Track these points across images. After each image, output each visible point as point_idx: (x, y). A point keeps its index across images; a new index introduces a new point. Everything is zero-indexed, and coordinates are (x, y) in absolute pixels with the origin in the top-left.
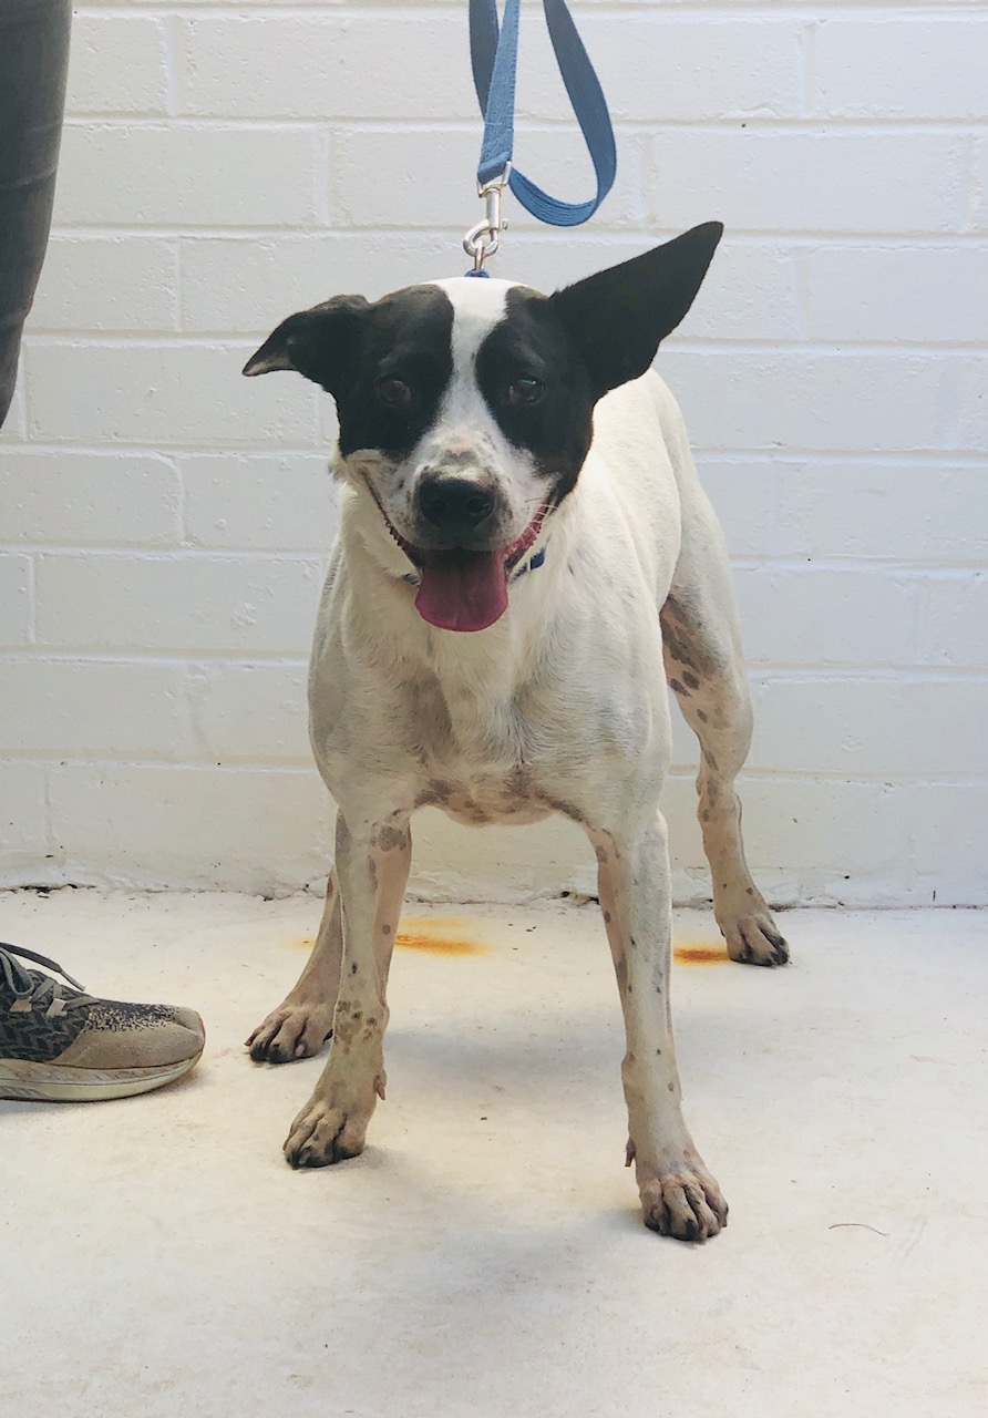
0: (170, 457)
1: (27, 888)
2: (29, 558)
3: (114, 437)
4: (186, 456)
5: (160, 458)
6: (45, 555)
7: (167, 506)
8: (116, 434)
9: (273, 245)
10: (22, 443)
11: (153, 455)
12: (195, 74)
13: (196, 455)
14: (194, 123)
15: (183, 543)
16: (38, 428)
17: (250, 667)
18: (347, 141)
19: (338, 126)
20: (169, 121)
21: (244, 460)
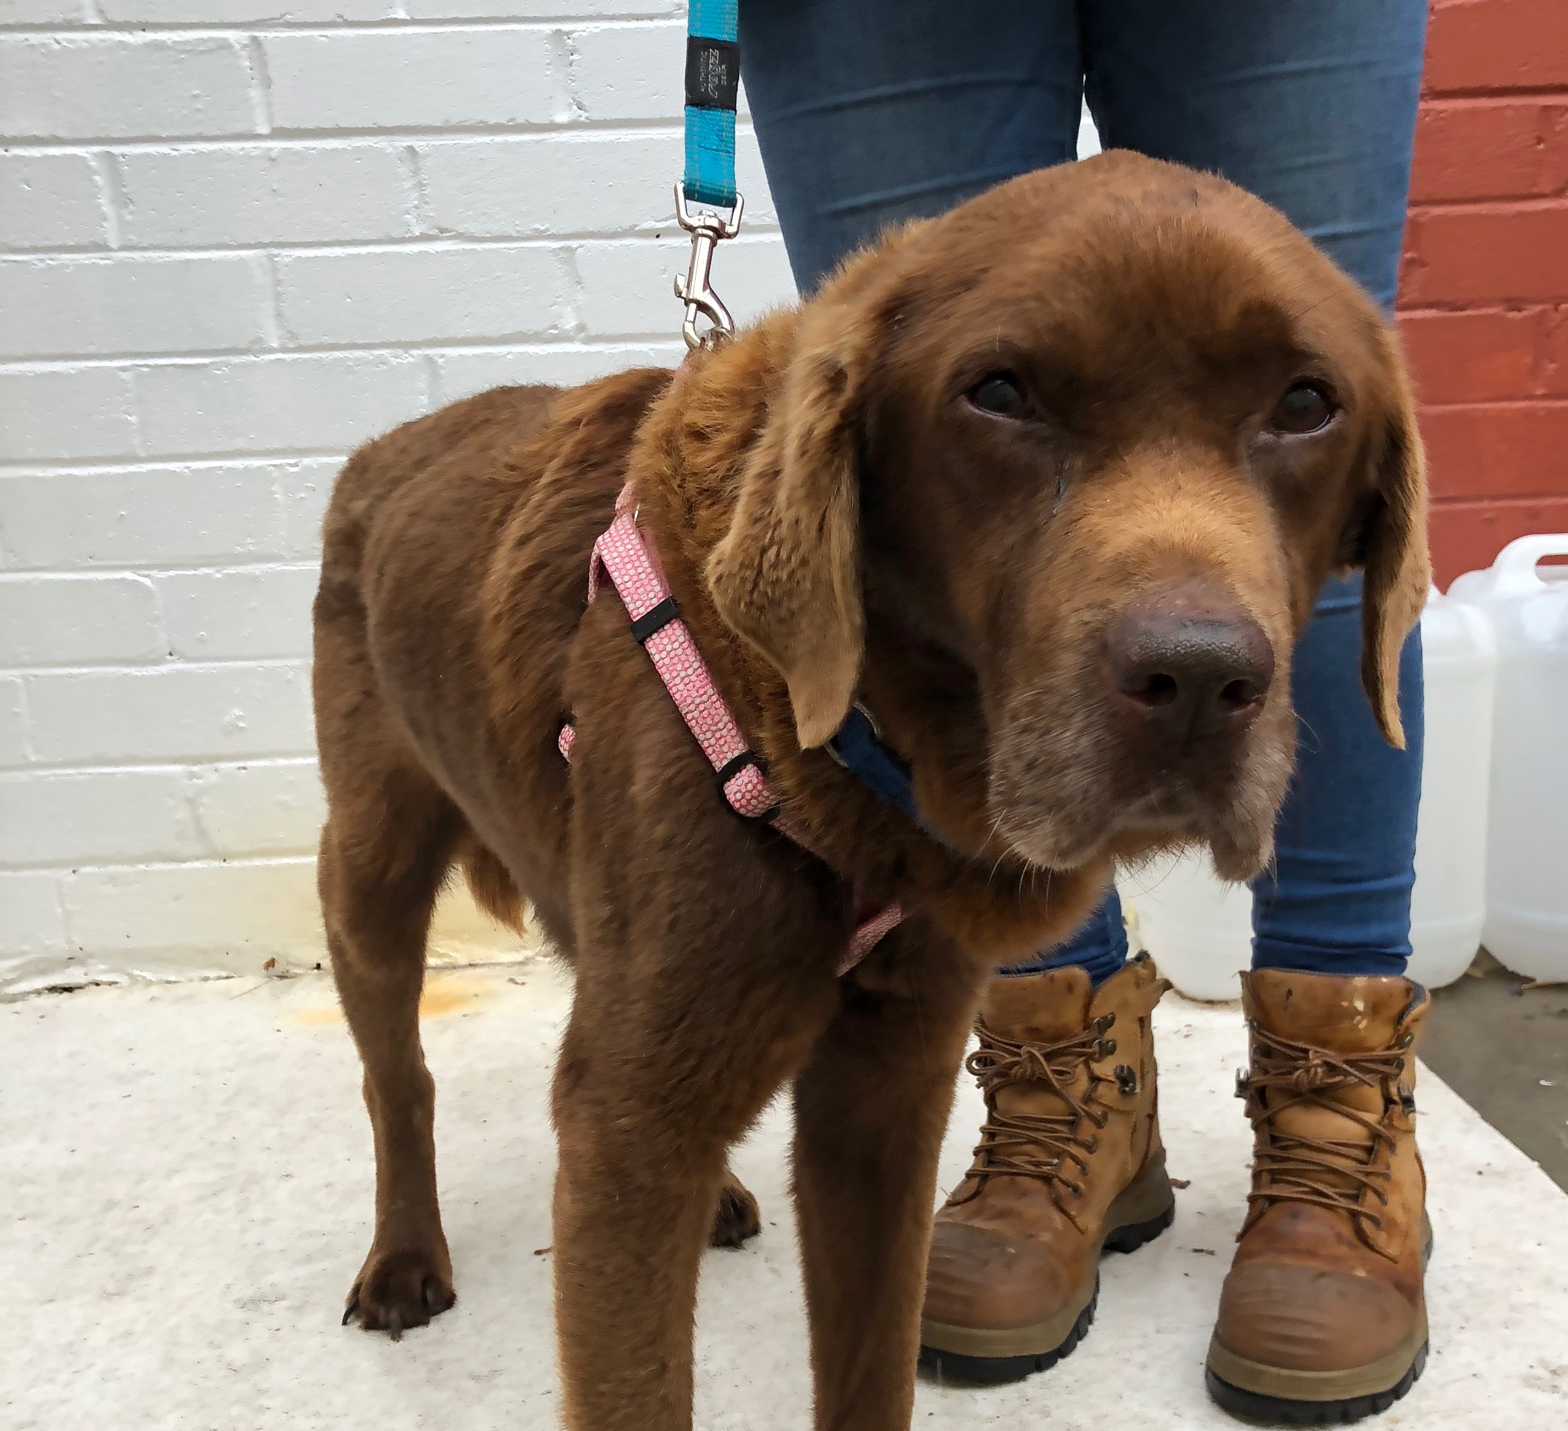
0: (148, 576)
1: (50, 990)
3: (91, 560)
4: (163, 575)
5: (136, 577)
7: (149, 624)
8: (92, 558)
9: (225, 369)
11: (129, 575)
12: (131, 207)
13: (172, 573)
14: (137, 255)
15: (169, 657)
16: (14, 556)
17: (244, 768)
18: (286, 266)
19: (275, 251)
20: (113, 254)
21: (219, 576)
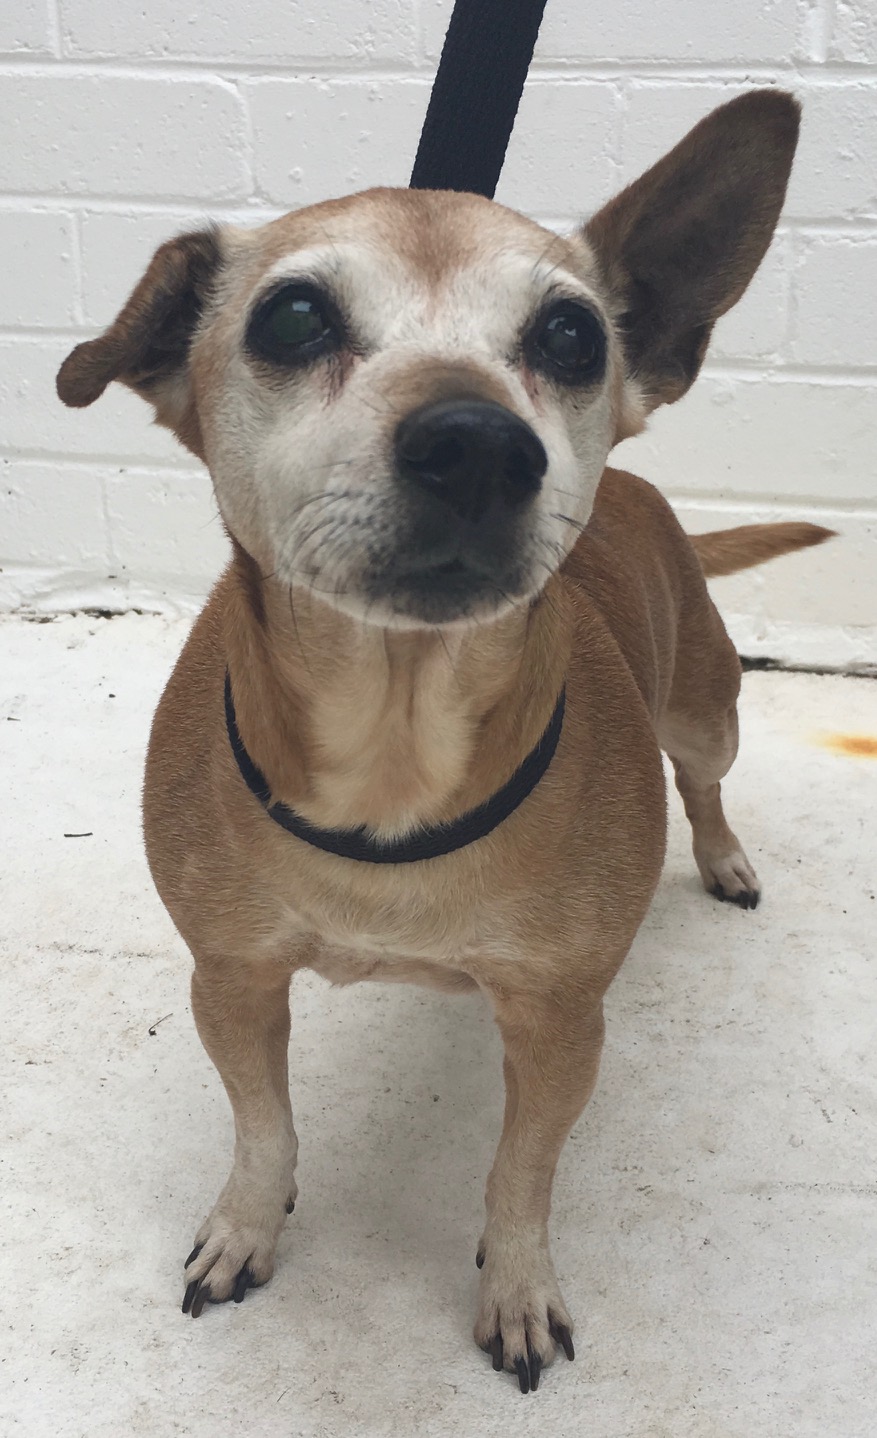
0: (234, 81)
1: (87, 611)
2: (71, 216)
3: (165, 53)
4: (255, 81)
5: (220, 82)
6: (89, 211)
7: (231, 150)
8: (166, 49)
10: (56, 61)
11: (211, 78)
13: (266, 79)
15: (253, 200)
16: (73, 41)
21: (324, 87)
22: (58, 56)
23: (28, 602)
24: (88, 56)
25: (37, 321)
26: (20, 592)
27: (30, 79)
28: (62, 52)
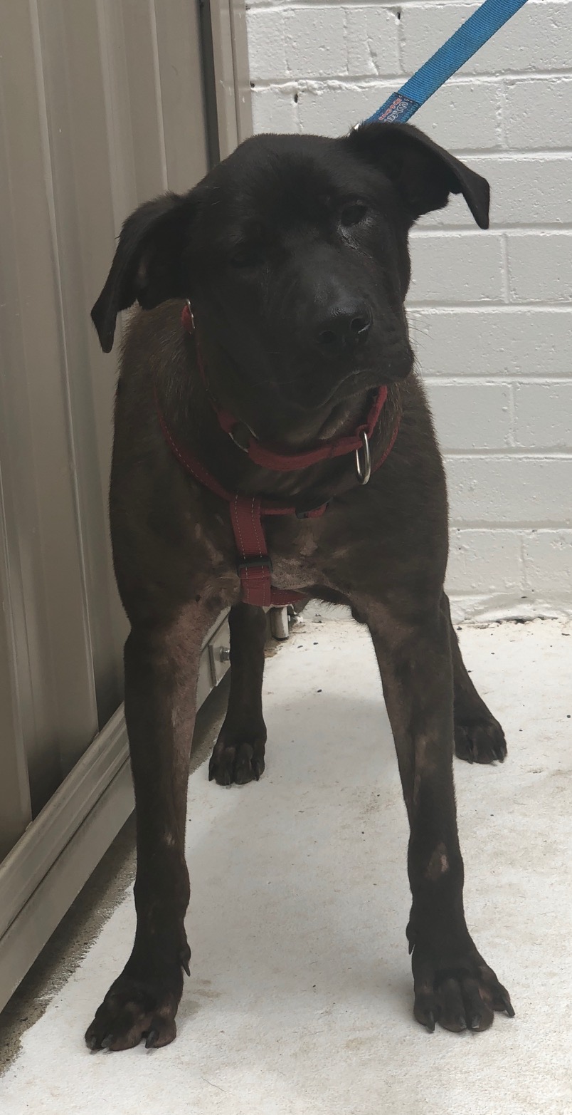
22: (507, 302)
23: (470, 617)
24: (525, 301)
25: (485, 446)
26: (463, 610)
27: (489, 314)
28: (509, 300)
